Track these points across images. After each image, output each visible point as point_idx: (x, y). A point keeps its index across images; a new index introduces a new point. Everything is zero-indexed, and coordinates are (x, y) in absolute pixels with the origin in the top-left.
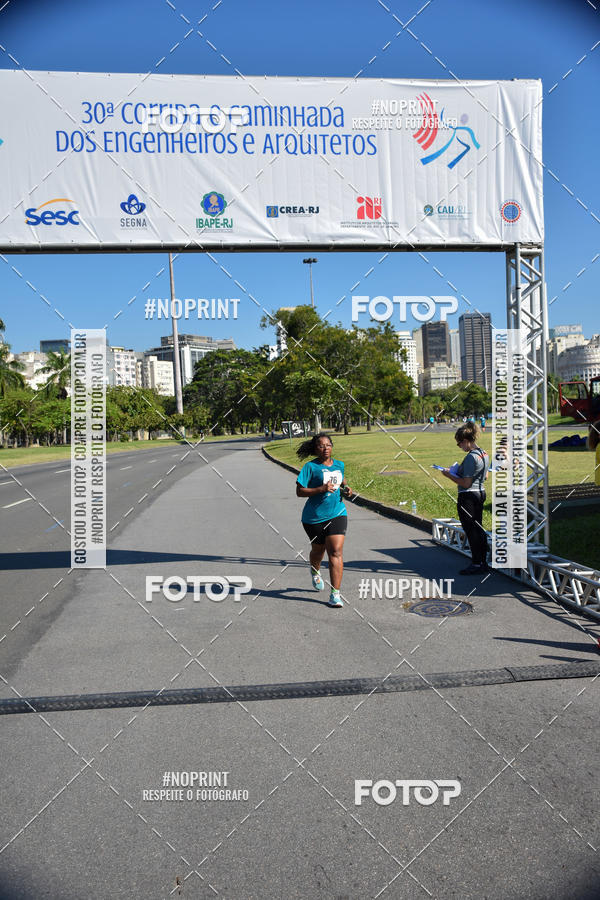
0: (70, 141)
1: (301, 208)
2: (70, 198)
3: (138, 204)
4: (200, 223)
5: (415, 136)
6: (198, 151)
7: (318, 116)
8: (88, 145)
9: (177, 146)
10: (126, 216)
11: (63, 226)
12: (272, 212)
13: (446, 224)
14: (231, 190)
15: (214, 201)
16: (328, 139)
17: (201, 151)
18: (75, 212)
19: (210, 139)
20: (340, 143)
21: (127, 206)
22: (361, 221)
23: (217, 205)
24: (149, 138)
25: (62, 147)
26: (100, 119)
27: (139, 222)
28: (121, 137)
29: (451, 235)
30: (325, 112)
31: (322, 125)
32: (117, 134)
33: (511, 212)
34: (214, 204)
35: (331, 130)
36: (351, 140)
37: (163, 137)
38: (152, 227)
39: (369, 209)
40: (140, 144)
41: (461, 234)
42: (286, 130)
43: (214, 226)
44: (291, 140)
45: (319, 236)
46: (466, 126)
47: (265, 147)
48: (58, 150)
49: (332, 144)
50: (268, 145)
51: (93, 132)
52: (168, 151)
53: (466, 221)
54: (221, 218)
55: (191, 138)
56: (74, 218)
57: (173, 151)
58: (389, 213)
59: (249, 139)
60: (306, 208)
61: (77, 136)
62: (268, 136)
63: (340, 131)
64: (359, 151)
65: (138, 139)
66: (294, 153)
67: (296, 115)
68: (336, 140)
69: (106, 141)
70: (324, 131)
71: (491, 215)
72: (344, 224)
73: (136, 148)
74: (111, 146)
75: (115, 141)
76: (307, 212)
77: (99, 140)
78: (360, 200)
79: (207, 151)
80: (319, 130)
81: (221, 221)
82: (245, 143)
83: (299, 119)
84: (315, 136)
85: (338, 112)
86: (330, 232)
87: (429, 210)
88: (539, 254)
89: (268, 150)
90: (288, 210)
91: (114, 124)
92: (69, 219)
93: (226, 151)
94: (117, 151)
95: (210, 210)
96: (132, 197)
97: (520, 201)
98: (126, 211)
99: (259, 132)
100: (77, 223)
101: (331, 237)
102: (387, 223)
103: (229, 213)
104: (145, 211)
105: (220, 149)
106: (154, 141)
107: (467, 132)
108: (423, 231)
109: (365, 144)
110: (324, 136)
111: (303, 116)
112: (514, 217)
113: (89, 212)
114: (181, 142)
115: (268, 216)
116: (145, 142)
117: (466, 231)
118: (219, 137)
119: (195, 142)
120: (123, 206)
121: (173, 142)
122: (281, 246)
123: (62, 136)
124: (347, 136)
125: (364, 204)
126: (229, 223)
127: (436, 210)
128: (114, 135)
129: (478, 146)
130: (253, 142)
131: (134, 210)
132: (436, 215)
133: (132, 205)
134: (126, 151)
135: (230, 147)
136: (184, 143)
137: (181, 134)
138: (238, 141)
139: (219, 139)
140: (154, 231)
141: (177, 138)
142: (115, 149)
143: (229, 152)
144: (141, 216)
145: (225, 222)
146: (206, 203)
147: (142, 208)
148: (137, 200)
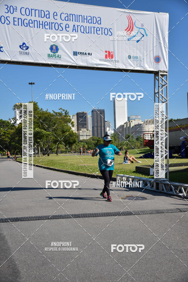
1: (86, 53)
3: (26, 46)
4: (49, 56)
5: (126, 30)
6: (49, 29)
7: (92, 20)
8: (7, 22)
9: (41, 26)
10: (22, 50)
12: (75, 54)
13: (135, 62)
14: (61, 46)
15: (54, 48)
16: (95, 29)
17: (50, 29)
18: (2, 47)
19: (53, 24)
20: (99, 31)
21: (22, 47)
22: (106, 59)
23: (55, 49)
24: (30, 22)
26: (12, 12)
27: (26, 53)
28: (20, 20)
29: (137, 67)
30: (95, 18)
31: (93, 23)
32: (18, 19)
33: (157, 60)
34: (54, 49)
35: (97, 25)
36: (103, 29)
37: (36, 22)
38: (31, 55)
39: (109, 55)
40: (27, 24)
41: (141, 66)
42: (80, 24)
43: (54, 57)
44: (82, 28)
45: (92, 64)
46: (143, 28)
47: (73, 30)
49: (97, 30)
50: (74, 29)
51: (9, 17)
52: (37, 27)
53: (142, 62)
54: (57, 54)
55: (46, 23)
56: (1, 49)
57: (40, 28)
58: (116, 57)
59: (67, 26)
60: (87, 53)
61: (3, 17)
62: (74, 25)
63: (100, 26)
64: (106, 34)
65: (26, 21)
66: (83, 32)
67: (84, 19)
68: (98, 29)
69: (14, 21)
70: (94, 25)
71: (151, 60)
72: (100, 60)
73: (26, 25)
74: (16, 23)
75: (17, 21)
76: (87, 55)
77: (11, 20)
78: (106, 52)
79: (52, 29)
80: (92, 25)
81: (57, 56)
82: (66, 27)
83: (85, 20)
84: (91, 27)
85: (99, 19)
86: (95, 62)
87: (130, 57)
88: (166, 75)
89: (74, 31)
90: (81, 53)
91: (17, 14)
93: (59, 30)
95: (53, 51)
96: (24, 44)
97: (161, 56)
98: (21, 48)
99: (71, 24)
100: (3, 52)
101: (96, 64)
102: (115, 61)
103: (60, 53)
104: (29, 49)
105: (57, 28)
106: (32, 23)
107: (143, 30)
108: (127, 65)
109: (109, 32)
110: (94, 27)
111: (87, 19)
112: (158, 61)
113: (7, 48)
114: (42, 25)
115: (74, 55)
116: (29, 23)
117: (142, 65)
119: (48, 25)
120: (20, 46)
122: (78, 66)
124: (102, 28)
125: (107, 53)
126: (60, 56)
127: (132, 57)
128: (17, 19)
129: (147, 35)
130: (69, 27)
131: (24, 48)
132: (132, 59)
133: (24, 46)
134: (22, 26)
135: (60, 28)
136: (44, 25)
137: (42, 22)
138: (63, 26)
139: (57, 25)
140: (32, 57)
141: (41, 23)
142: (17, 25)
143: (60, 30)
144: (27, 51)
145: (58, 56)
146: (51, 48)
147: (27, 48)
148: (26, 45)
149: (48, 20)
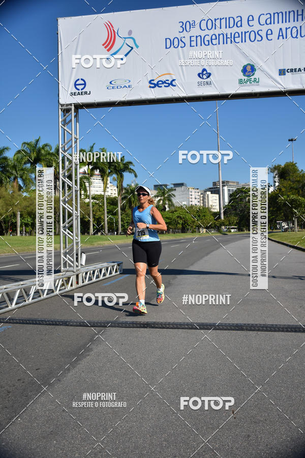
0: (172, 43)
1: (299, 69)
2: (172, 72)
3: (207, 73)
4: (241, 81)
6: (240, 42)
8: (181, 44)
9: (229, 40)
10: (200, 80)
11: (168, 88)
12: (282, 72)
14: (258, 62)
15: (249, 68)
17: (242, 42)
18: (174, 80)
19: (247, 34)
21: (201, 75)
23: (251, 70)
24: (214, 37)
25: (168, 46)
26: (188, 29)
27: (207, 83)
28: (199, 38)
32: (197, 37)
34: (249, 70)
37: (221, 36)
38: (214, 85)
40: (209, 41)
42: (291, 24)
43: (248, 83)
44: (294, 30)
47: (279, 36)
48: (166, 48)
50: (281, 34)
51: (184, 37)
52: (224, 43)
54: (253, 78)
55: (237, 35)
56: (174, 83)
57: (227, 43)
59: (269, 32)
60: (302, 69)
61: (176, 40)
62: (281, 29)
65: (207, 38)
66: (296, 37)
67: (298, 15)
69: (191, 41)
73: (207, 43)
74: (194, 43)
75: (195, 41)
76: (303, 71)
77: (187, 41)
79: (245, 41)
81: (253, 80)
82: (267, 35)
83: (300, 17)
89: (281, 37)
90: (292, 70)
91: (195, 31)
92: (171, 84)
93: (256, 40)
94: (197, 46)
95: (246, 73)
96: (204, 70)
98: (201, 78)
99: (275, 28)
100: (175, 86)
103: (257, 74)
104: (211, 77)
105: (253, 39)
106: (216, 39)
111: (302, 15)
113: (181, 80)
114: (231, 38)
115: (280, 75)
116: (212, 39)
118: (253, 33)
119: (239, 37)
120: (199, 75)
121: (227, 38)
122: (287, 91)
123: (168, 40)
126: (257, 80)
128: (195, 37)
130: (272, 34)
131: (205, 77)
133: (204, 74)
134: (201, 45)
135: (258, 38)
136: (233, 38)
137: (231, 33)
138: (263, 34)
139: (253, 34)
140: (216, 87)
141: (229, 36)
142: (195, 45)
143: (258, 41)
144: (208, 80)
145: (255, 80)
146: (244, 70)
147: (209, 75)
148: (206, 71)
149: (239, 30)
